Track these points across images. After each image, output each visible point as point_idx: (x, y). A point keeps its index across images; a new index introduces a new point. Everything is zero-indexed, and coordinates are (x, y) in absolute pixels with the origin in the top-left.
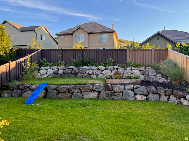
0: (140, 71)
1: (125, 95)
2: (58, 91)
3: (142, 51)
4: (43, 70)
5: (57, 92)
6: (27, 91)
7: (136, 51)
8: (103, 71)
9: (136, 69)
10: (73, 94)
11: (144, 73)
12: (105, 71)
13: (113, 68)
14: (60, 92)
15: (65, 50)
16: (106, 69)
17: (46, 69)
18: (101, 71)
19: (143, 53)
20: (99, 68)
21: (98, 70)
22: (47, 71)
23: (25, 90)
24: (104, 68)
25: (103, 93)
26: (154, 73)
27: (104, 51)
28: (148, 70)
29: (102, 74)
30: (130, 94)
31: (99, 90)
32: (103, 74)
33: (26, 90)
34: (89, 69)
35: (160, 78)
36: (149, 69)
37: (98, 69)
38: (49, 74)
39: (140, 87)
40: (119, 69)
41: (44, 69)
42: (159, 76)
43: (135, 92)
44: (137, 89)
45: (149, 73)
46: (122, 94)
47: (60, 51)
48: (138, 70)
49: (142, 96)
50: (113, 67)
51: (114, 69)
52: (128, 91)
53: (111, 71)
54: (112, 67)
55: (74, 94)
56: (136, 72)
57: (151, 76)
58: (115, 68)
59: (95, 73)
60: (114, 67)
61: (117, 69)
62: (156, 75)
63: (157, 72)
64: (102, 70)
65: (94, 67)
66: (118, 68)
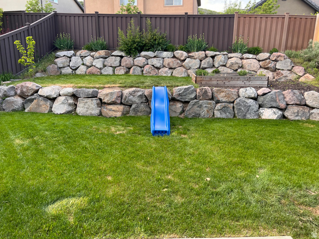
0: (259, 61)
1: (240, 109)
2: (100, 99)
3: (269, 19)
4: (61, 58)
5: (99, 101)
6: (35, 99)
7: (258, 19)
8: (184, 60)
9: (251, 56)
10: (131, 106)
11: (267, 65)
12: (188, 60)
13: (204, 56)
14: (105, 103)
15: (104, 16)
16: (189, 57)
17: (68, 57)
18: (180, 60)
19: (266, 22)
20: (175, 55)
21: (174, 59)
22: (70, 61)
23: (30, 98)
24: (185, 54)
25: (194, 105)
26: (289, 64)
27: (186, 18)
28: (275, 58)
29: (182, 68)
30: (250, 106)
31: (186, 98)
32: (184, 67)
33: (33, 97)
34: (155, 57)
35: (301, 74)
36: (278, 57)
37: (174, 57)
38: (74, 67)
39: (270, 92)
40: (216, 58)
41: (64, 56)
42: (298, 70)
43: (260, 103)
44: (264, 96)
45: (277, 64)
46: (233, 107)
47: (94, 18)
48: (255, 60)
49: (274, 110)
50: (203, 52)
51: (206, 56)
52: (246, 100)
53: (201, 61)
54: (201, 54)
55: (133, 106)
56: (251, 63)
57: (281, 71)
58: (209, 55)
59: (168, 64)
60: (207, 52)
61: (213, 57)
62: (292, 69)
63: (294, 63)
64: (182, 59)
65: (166, 52)
66: (216, 55)
